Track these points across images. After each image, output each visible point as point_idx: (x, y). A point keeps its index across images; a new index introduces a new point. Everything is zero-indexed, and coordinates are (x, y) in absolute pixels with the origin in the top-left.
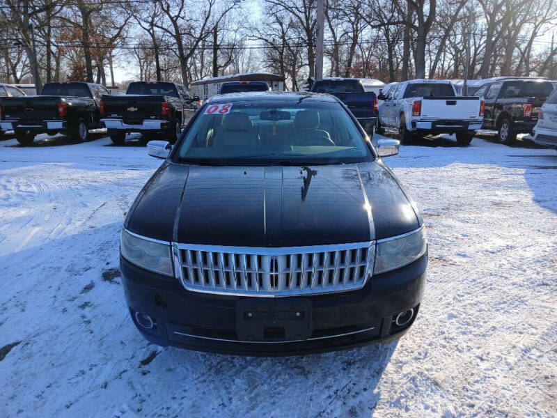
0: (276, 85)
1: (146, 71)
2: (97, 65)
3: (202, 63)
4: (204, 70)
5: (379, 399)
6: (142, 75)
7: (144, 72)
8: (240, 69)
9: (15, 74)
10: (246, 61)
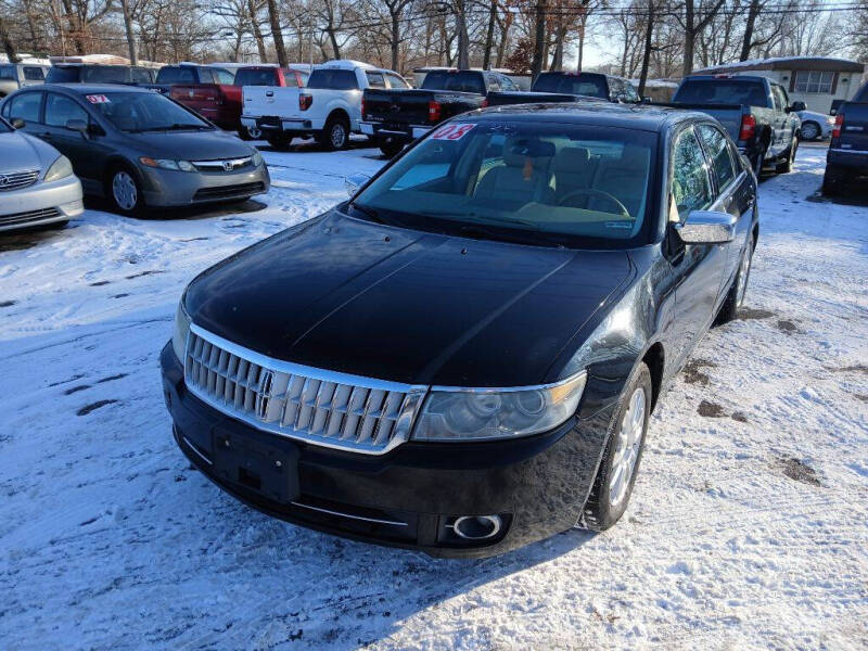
0: (845, 80)
1: (634, 49)
2: (556, 42)
3: (727, 37)
4: (729, 49)
5: (387, 636)
6: (625, 56)
7: (630, 51)
8: (804, 49)
9: (448, 52)
10: (817, 33)
